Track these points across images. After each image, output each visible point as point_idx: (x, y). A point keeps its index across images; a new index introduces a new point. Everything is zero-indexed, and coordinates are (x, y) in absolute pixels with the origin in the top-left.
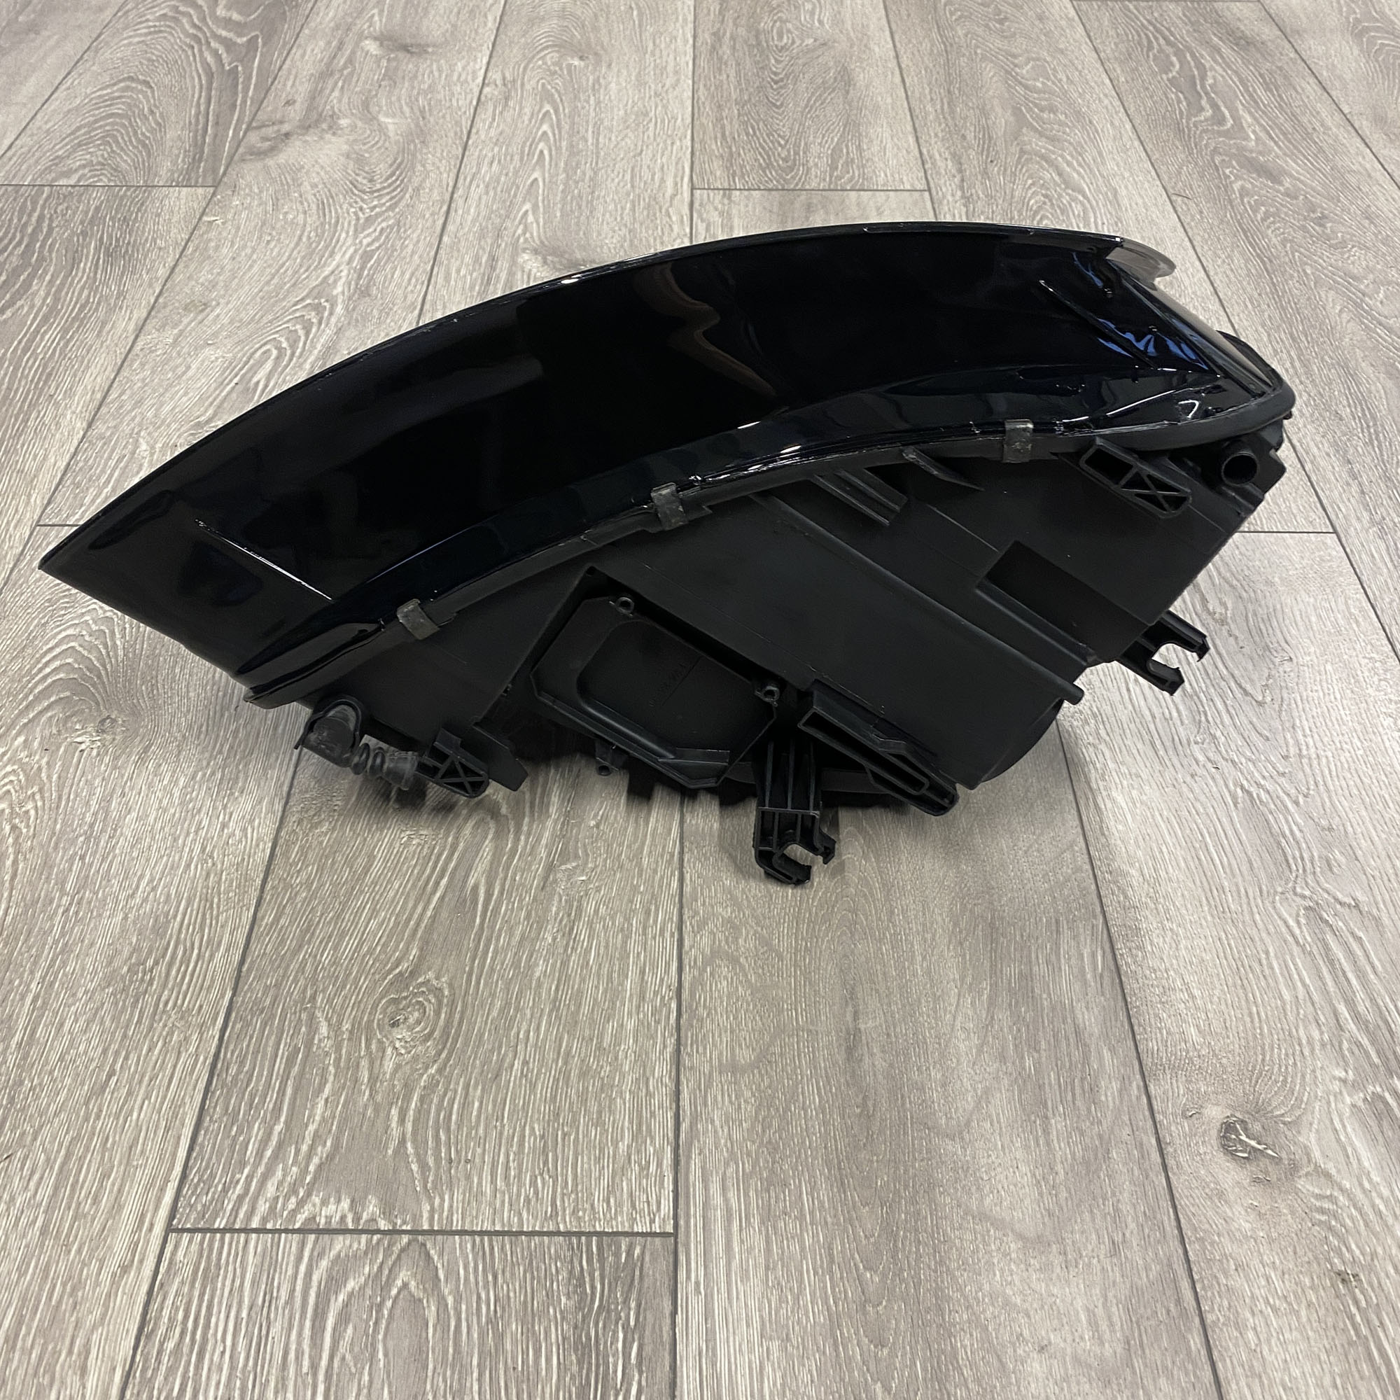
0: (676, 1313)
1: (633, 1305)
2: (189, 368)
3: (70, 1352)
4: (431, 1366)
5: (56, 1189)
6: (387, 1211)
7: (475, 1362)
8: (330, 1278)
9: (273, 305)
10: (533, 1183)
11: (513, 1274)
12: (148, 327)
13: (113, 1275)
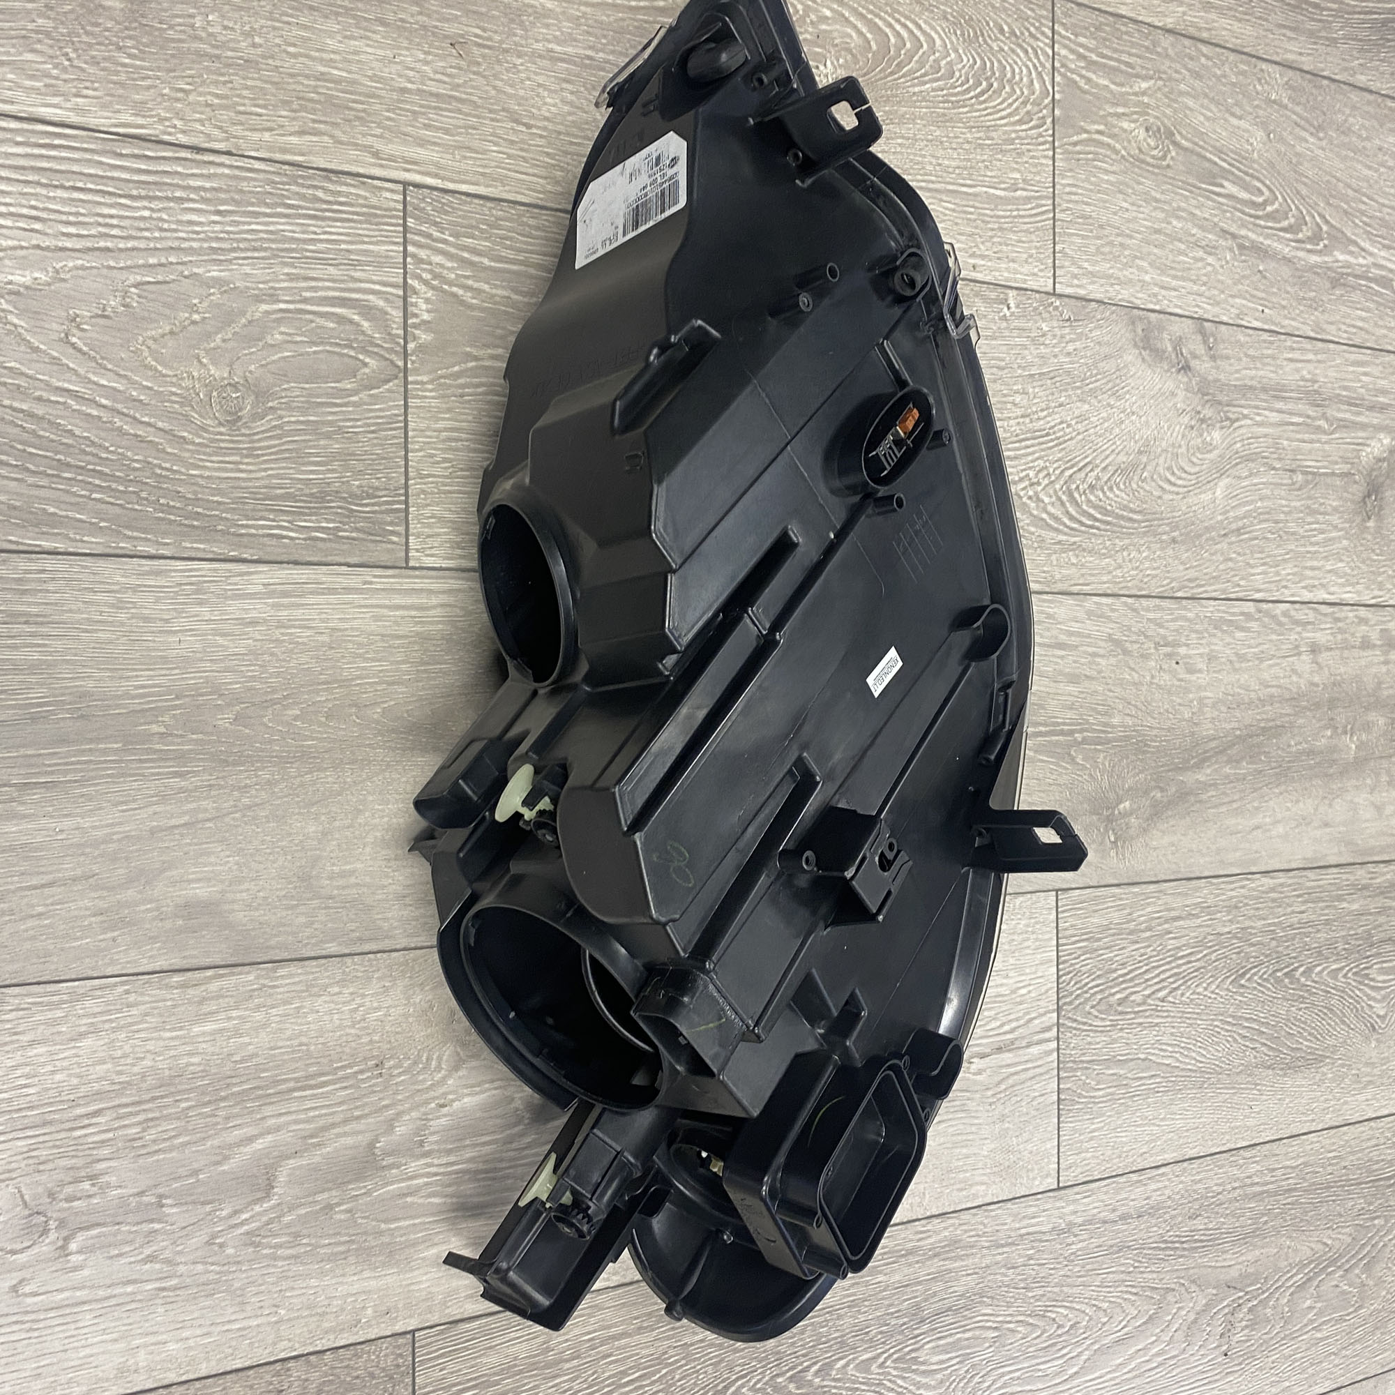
0: (349, 565)
1: (354, 535)
2: (1240, 118)
3: (314, 121)
4: (307, 386)
5: (437, 95)
6: (421, 348)
7: (312, 418)
8: (371, 308)
9: (1320, 194)
10: (445, 460)
11: (375, 445)
12: (1290, 73)
13: (372, 147)
